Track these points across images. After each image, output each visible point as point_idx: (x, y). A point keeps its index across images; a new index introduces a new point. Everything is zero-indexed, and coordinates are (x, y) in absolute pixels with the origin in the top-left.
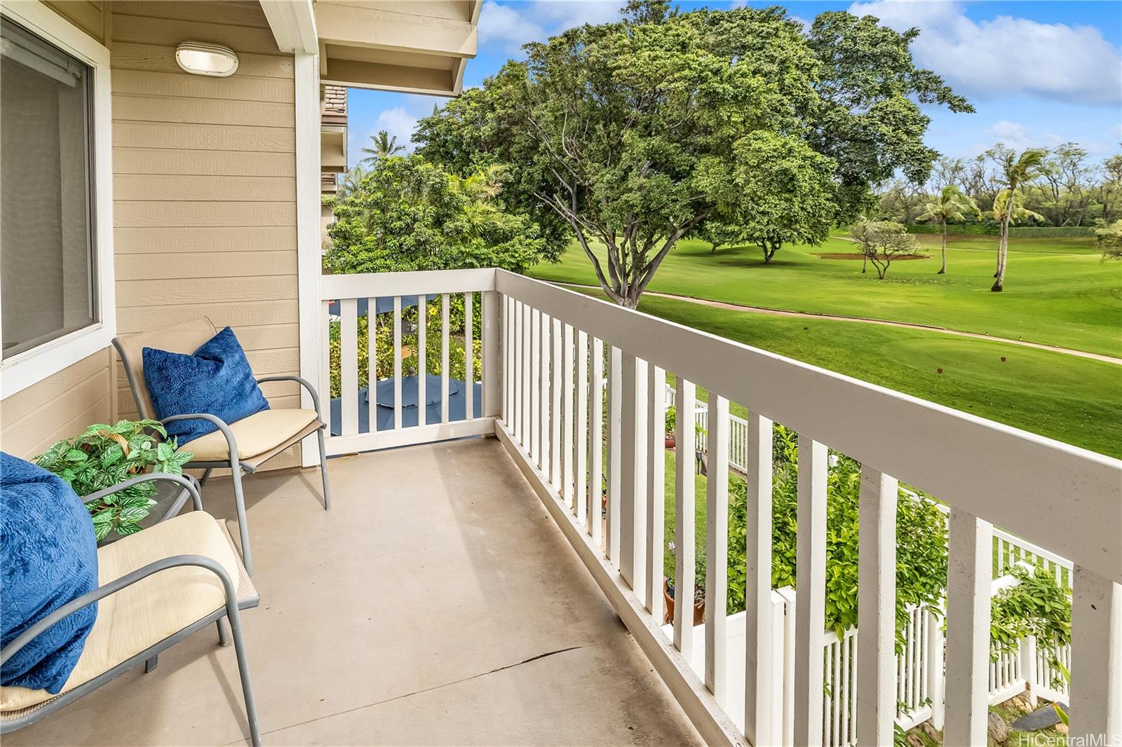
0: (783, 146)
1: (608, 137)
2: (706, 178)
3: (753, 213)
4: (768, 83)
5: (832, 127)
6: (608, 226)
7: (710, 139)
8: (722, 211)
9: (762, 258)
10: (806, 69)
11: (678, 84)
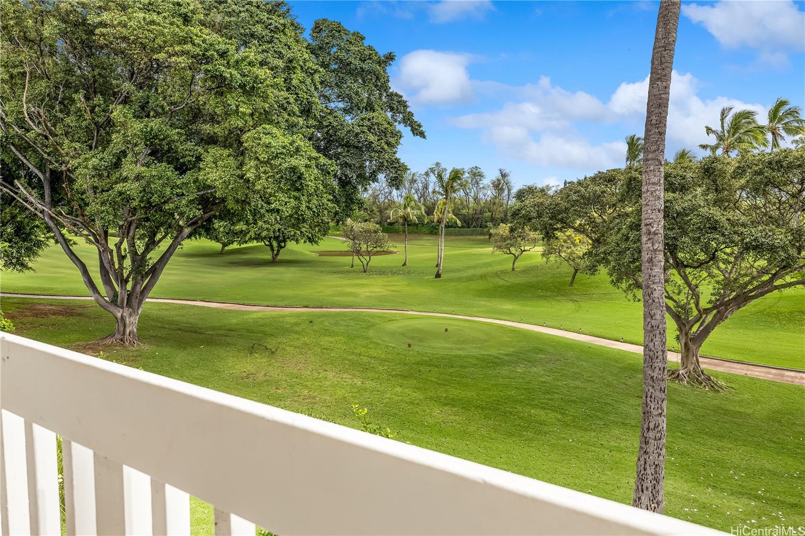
0: (291, 144)
1: (92, 111)
2: (215, 170)
3: (263, 211)
4: (275, 77)
5: (331, 131)
6: (97, 222)
7: (217, 129)
8: (232, 209)
9: (268, 256)
10: (311, 73)
11: (180, 59)
